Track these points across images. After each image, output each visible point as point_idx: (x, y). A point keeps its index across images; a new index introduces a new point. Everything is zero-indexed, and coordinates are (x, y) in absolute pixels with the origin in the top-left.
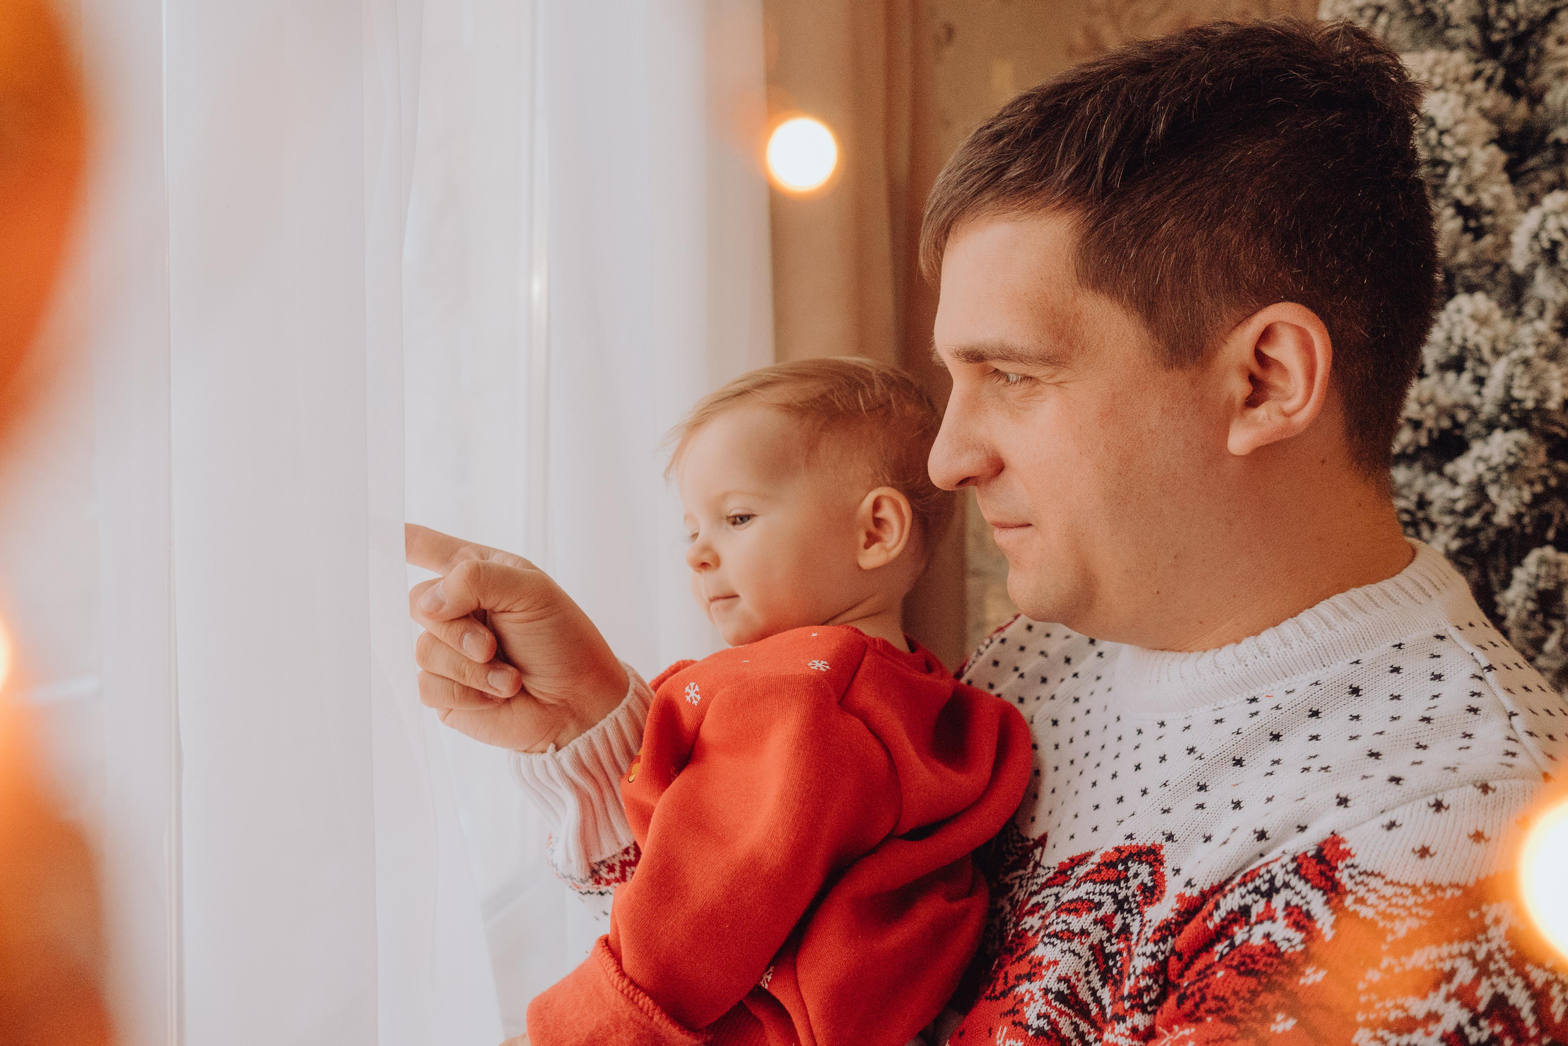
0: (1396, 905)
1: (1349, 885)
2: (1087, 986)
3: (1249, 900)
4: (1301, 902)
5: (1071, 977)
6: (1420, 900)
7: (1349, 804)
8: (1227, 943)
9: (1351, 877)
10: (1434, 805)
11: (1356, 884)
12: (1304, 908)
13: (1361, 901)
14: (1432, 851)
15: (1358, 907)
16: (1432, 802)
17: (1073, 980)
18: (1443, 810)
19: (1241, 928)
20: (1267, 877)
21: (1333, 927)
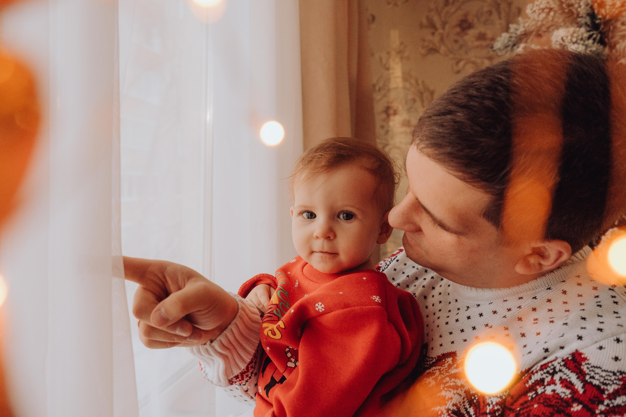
0: (607, 379)
1: (587, 371)
2: (463, 407)
3: (544, 376)
4: (567, 378)
5: (458, 404)
6: (617, 378)
7: (582, 339)
8: (534, 392)
9: (588, 368)
10: (616, 340)
11: (590, 371)
12: (568, 380)
13: (593, 378)
14: (619, 358)
15: (592, 380)
16: (616, 339)
17: (459, 405)
18: (620, 342)
19: (540, 387)
20: (552, 367)
21: (583, 388)
